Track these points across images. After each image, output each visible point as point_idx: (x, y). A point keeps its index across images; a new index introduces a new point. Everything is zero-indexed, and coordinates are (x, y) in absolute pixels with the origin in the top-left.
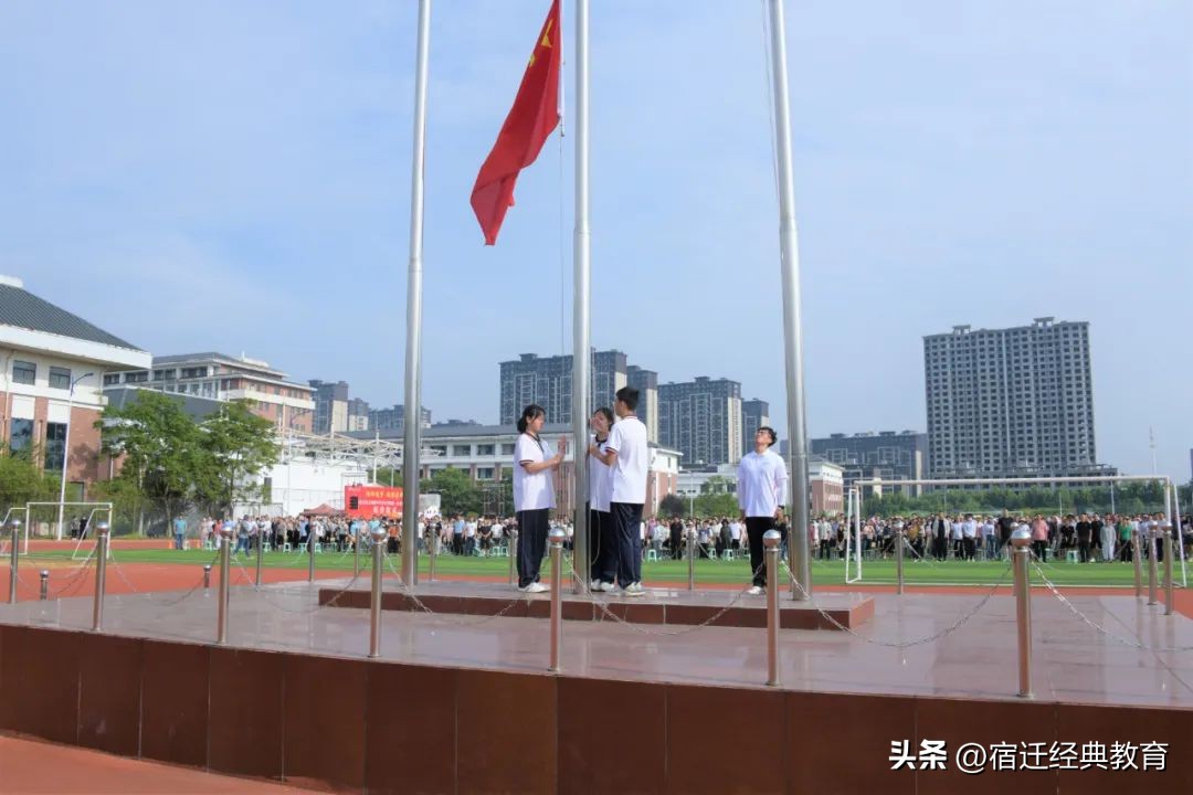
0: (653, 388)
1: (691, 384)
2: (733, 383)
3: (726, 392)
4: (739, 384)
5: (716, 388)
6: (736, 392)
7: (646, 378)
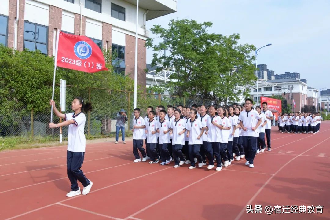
0: (273, 76)
1: (284, 75)
2: (298, 74)
3: (296, 77)
4: (299, 74)
5: (292, 75)
6: (299, 76)
7: (271, 73)
